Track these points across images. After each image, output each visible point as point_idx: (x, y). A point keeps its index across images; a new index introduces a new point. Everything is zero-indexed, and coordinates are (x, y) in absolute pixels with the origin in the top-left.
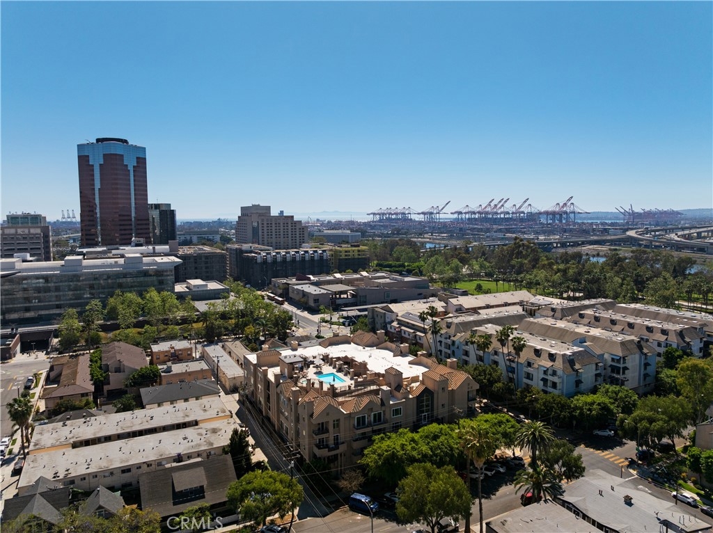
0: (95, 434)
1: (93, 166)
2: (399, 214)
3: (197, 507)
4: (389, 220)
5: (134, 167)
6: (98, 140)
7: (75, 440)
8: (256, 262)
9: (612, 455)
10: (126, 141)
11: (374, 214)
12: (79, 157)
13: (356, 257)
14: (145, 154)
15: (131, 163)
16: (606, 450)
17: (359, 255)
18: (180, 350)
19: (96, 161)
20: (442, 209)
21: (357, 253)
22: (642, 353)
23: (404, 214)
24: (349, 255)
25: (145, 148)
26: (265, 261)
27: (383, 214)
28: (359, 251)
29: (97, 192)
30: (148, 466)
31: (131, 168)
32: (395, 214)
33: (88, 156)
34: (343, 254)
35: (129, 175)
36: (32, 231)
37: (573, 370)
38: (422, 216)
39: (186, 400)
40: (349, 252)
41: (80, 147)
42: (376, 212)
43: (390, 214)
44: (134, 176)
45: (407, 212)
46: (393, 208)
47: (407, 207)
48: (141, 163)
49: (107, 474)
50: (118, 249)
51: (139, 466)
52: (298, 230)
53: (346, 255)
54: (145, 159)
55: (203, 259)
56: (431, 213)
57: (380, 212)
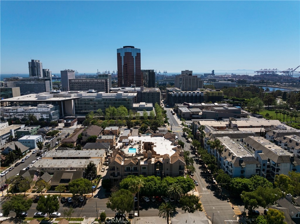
0: (60, 156)
1: (121, 57)
2: (271, 72)
3: (65, 185)
4: (266, 75)
5: (136, 57)
6: (124, 47)
7: (54, 156)
8: (172, 96)
9: (238, 208)
10: (133, 47)
11: (258, 72)
12: (117, 53)
13: (217, 96)
14: (140, 51)
15: (134, 55)
16: (237, 205)
17: (219, 95)
18: (113, 130)
19: (123, 55)
20: (295, 70)
21: (217, 94)
22: (292, 163)
23: (273, 72)
24: (214, 95)
25: (140, 49)
26: (175, 96)
27: (262, 72)
28: (219, 93)
29: (122, 66)
30: (64, 169)
31: (134, 57)
32: (268, 72)
33: (120, 53)
34: (211, 94)
35: (134, 60)
36: (102, 80)
37: (240, 165)
38: (283, 73)
39: (96, 149)
40: (214, 93)
41: (118, 50)
42: (259, 71)
43: (266, 72)
44: (136, 60)
45: (275, 71)
46: (268, 69)
47: (275, 69)
48: (139, 55)
49: (52, 169)
50: (124, 89)
51: (61, 169)
52: (199, 82)
53: (212, 95)
54: (140, 53)
55: (151, 94)
56: (288, 72)
57: (261, 71)
